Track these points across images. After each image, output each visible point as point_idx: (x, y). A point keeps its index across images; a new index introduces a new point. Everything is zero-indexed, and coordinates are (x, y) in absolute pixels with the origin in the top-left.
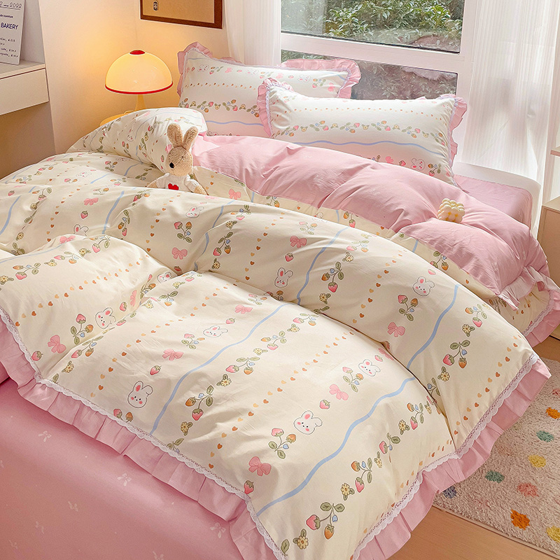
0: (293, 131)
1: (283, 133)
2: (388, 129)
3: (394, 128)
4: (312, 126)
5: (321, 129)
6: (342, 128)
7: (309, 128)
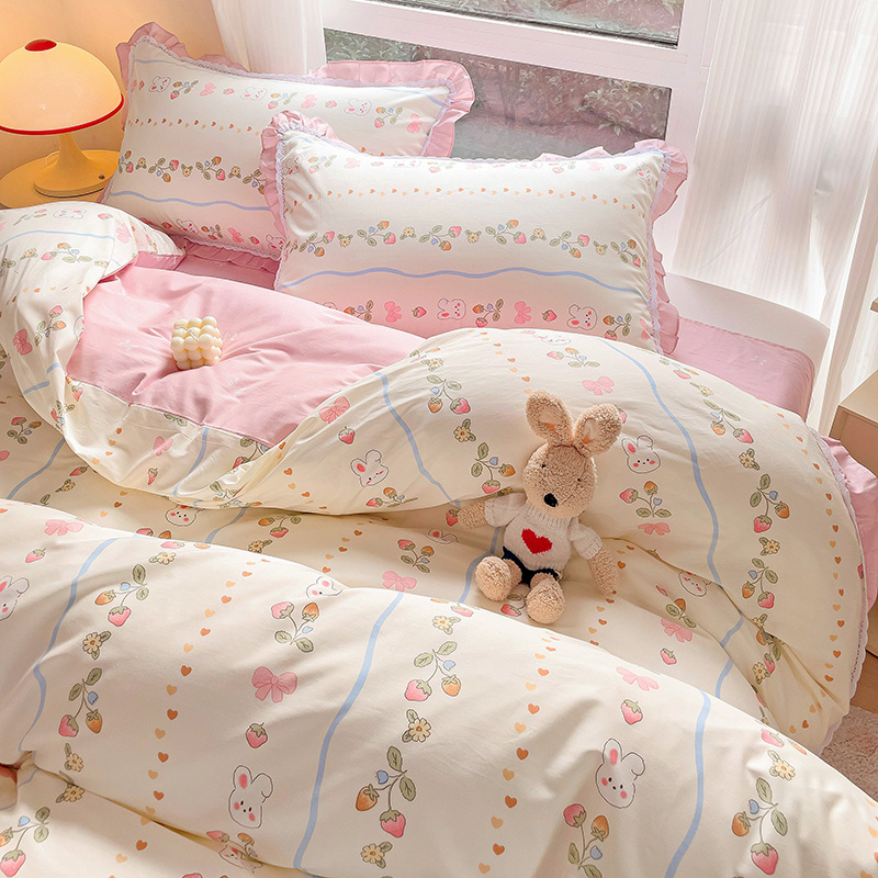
0: (322, 245)
1: (303, 247)
2: (519, 238)
3: (533, 238)
4: (361, 233)
5: (379, 239)
6: (424, 239)
7: (356, 237)
